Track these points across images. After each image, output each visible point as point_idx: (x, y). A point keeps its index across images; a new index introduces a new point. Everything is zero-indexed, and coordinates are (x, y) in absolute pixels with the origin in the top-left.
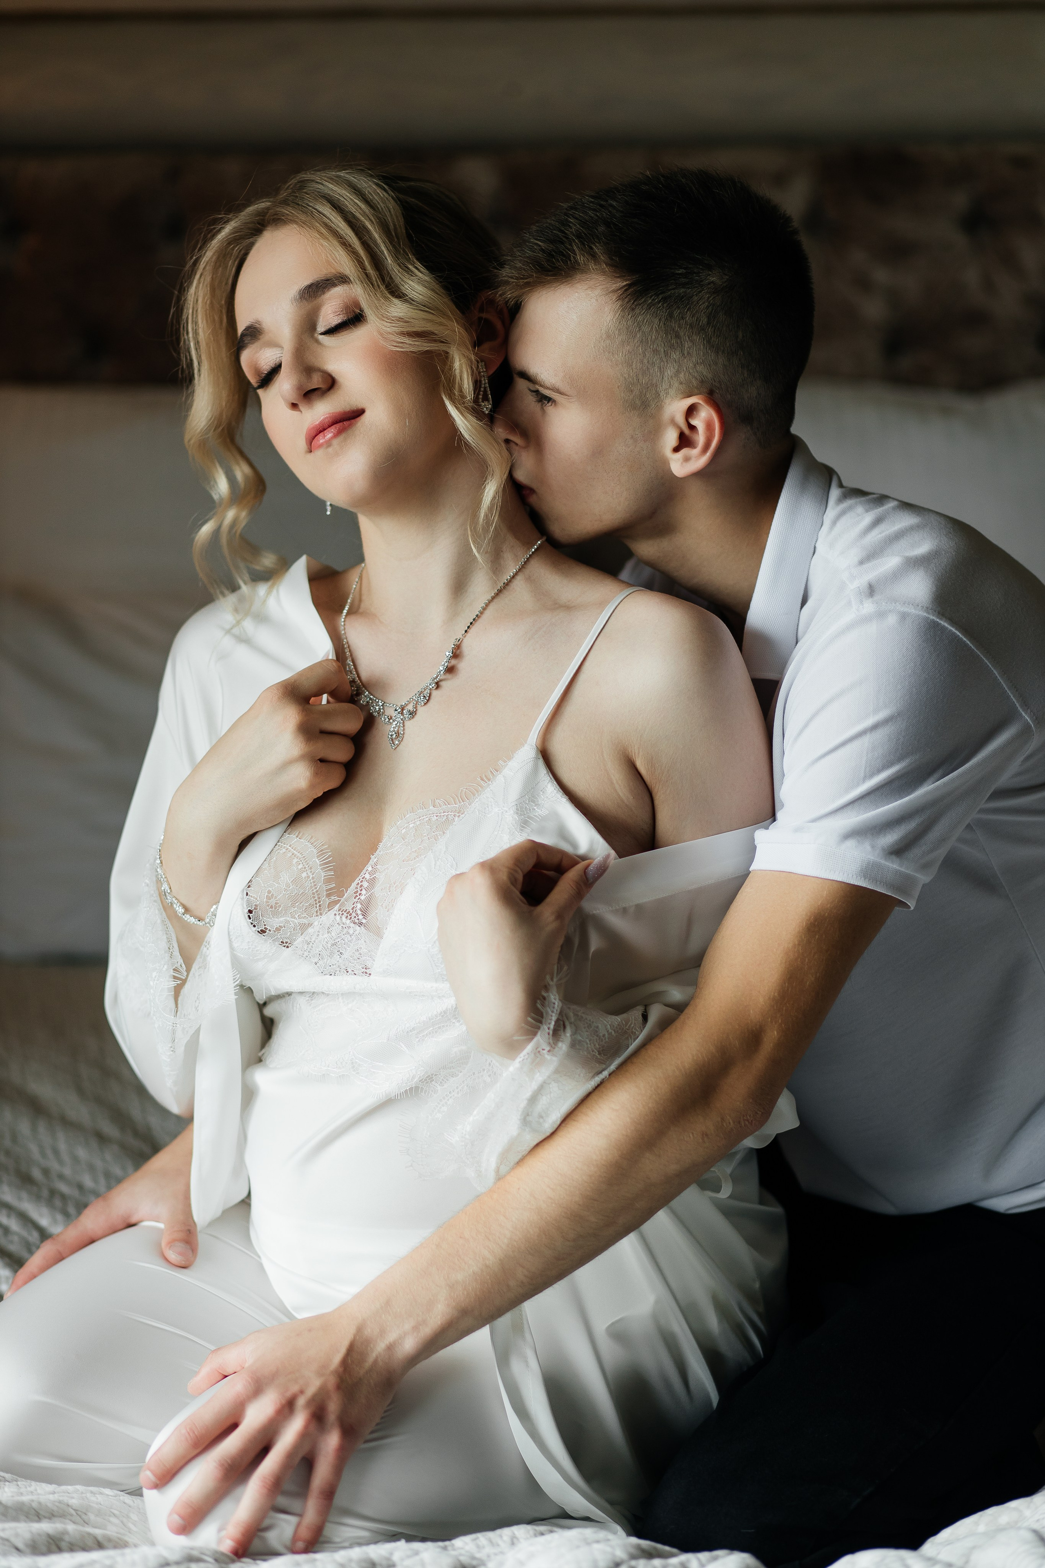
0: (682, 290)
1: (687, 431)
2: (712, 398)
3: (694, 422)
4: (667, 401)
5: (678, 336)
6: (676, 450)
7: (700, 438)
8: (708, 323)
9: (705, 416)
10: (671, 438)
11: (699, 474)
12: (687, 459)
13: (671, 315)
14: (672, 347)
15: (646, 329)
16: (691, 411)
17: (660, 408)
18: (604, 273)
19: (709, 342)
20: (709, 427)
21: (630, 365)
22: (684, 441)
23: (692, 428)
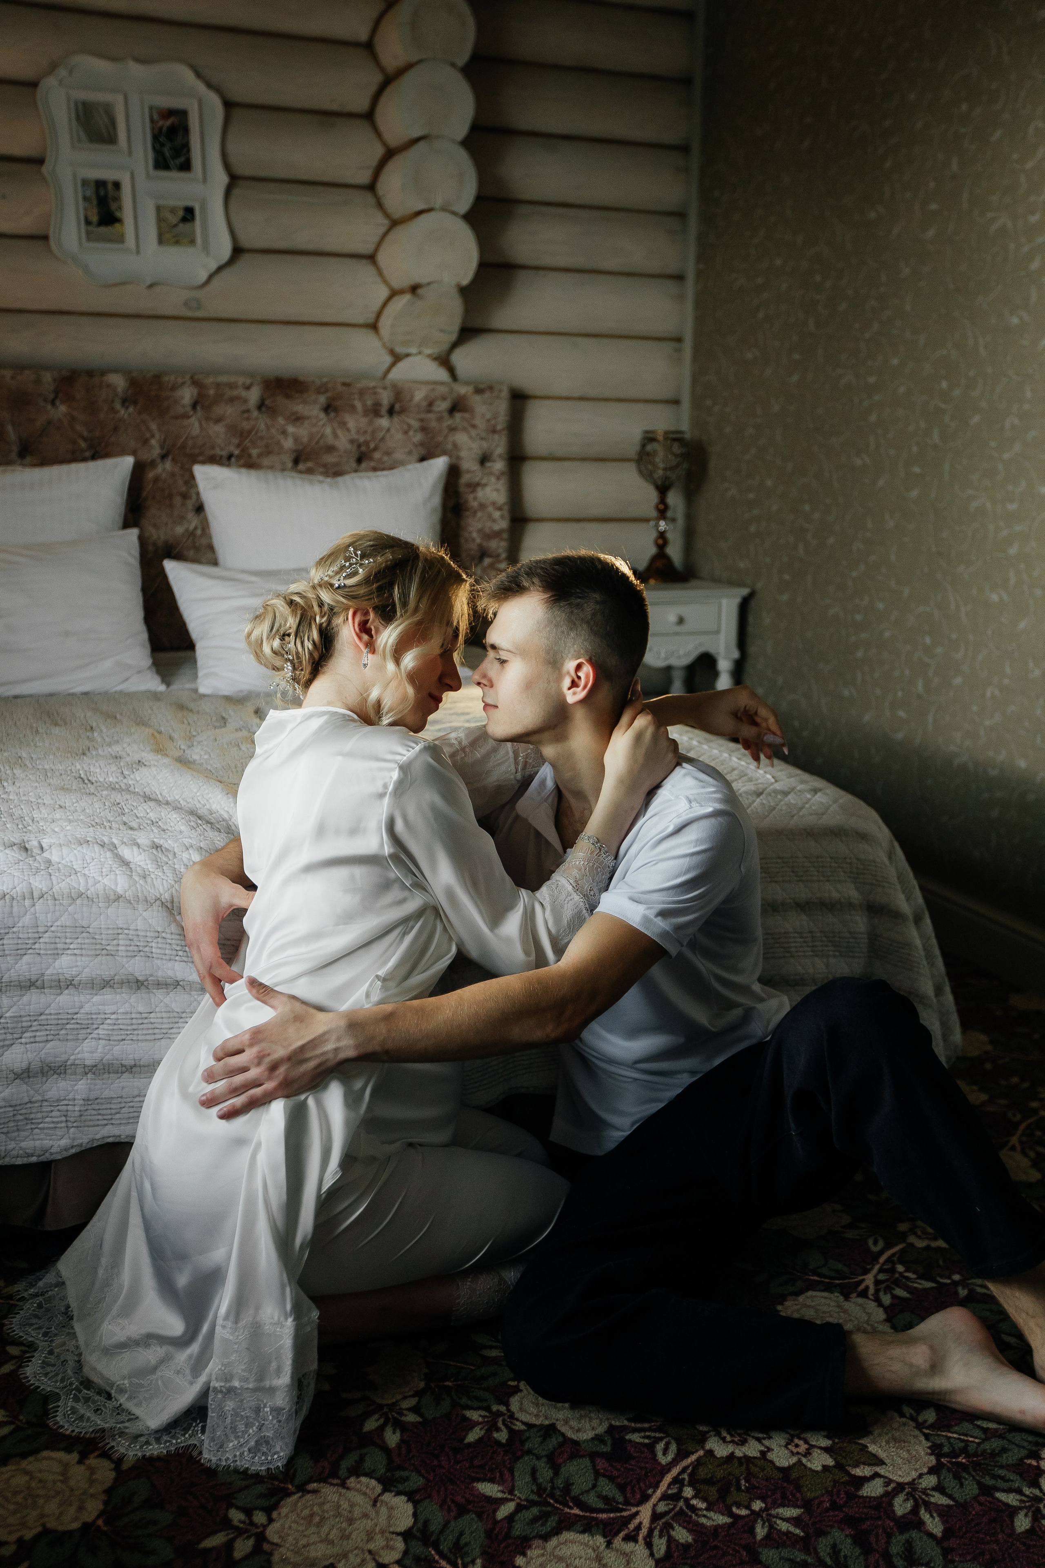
0: (579, 600)
1: (576, 679)
2: (590, 661)
3: (580, 674)
4: (567, 661)
5: (575, 624)
6: (569, 689)
7: (582, 683)
8: (592, 619)
9: (587, 670)
10: (567, 682)
11: (582, 702)
12: (574, 693)
13: (572, 612)
14: (571, 629)
15: (558, 619)
16: (579, 667)
17: (562, 664)
18: (538, 591)
19: (591, 629)
20: (587, 676)
21: (548, 639)
22: (574, 684)
23: (579, 678)
